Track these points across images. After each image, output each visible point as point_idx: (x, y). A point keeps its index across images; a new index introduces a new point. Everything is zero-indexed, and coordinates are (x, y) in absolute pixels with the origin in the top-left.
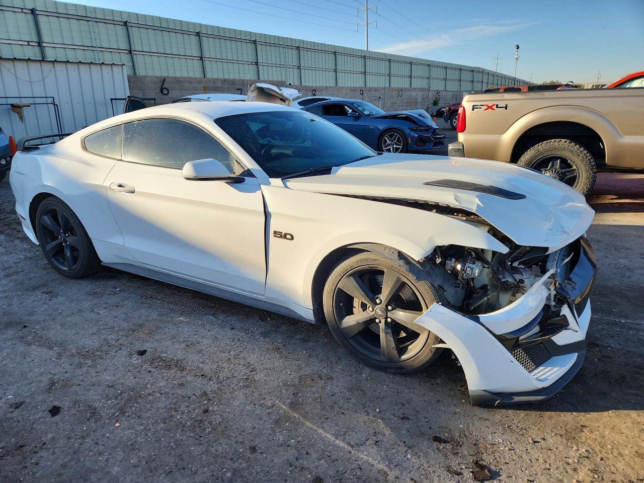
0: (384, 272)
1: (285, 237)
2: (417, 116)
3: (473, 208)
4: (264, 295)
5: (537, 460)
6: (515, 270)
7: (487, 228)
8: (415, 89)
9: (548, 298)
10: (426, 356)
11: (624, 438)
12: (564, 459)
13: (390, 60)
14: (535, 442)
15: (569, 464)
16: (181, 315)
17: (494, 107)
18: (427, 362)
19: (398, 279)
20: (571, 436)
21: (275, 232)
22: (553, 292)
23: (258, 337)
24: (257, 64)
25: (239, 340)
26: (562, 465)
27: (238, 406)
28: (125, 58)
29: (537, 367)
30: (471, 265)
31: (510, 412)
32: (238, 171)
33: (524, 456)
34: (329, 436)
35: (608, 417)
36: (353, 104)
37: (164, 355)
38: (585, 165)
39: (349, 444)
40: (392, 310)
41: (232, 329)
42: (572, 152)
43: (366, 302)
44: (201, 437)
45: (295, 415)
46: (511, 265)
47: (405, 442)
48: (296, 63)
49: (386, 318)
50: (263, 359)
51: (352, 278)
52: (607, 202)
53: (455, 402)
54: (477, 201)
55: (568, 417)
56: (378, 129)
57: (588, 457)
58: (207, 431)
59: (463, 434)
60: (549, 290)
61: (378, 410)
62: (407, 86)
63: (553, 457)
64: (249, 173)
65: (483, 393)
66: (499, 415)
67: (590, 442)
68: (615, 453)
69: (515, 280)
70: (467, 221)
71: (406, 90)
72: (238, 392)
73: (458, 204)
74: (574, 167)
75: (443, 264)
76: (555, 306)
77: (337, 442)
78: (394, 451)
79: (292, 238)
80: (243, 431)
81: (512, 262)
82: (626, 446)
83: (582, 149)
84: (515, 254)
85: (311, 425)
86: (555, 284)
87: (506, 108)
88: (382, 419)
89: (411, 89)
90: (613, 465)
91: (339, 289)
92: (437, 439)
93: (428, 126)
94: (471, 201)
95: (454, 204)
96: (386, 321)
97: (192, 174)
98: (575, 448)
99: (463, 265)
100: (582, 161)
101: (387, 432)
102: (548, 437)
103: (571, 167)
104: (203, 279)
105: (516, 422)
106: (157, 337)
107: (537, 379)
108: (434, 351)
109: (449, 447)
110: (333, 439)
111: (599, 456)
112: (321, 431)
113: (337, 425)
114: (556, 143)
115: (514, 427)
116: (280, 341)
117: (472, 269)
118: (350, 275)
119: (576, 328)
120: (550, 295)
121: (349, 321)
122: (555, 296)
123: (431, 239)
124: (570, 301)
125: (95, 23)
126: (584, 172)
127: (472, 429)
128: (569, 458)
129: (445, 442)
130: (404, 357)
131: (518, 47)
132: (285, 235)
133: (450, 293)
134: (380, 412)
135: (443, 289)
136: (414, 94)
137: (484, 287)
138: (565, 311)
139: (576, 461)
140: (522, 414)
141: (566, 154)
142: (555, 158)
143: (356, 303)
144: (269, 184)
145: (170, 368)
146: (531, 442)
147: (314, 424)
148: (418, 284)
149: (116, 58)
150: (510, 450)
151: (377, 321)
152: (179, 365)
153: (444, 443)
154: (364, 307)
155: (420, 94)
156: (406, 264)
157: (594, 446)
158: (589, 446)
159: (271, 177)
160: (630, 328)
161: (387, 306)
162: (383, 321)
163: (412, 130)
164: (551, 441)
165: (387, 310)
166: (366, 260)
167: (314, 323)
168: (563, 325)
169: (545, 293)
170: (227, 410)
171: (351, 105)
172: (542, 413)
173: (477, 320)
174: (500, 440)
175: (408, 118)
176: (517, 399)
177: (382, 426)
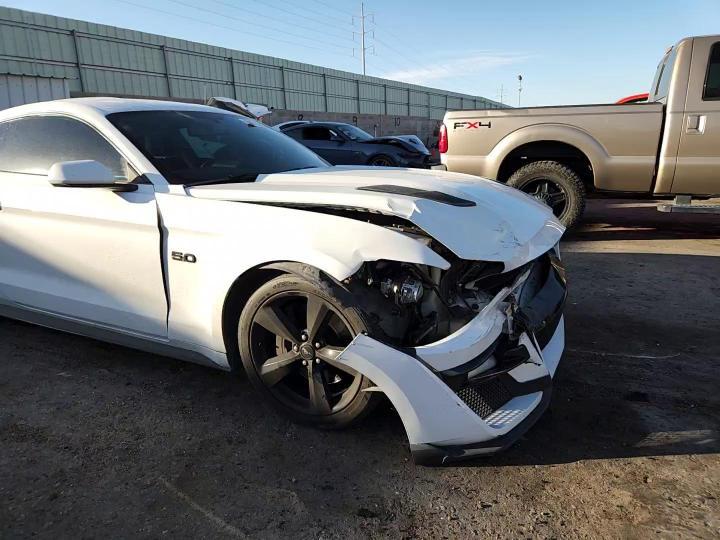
0: (306, 299)
1: (186, 258)
2: (407, 141)
3: (408, 216)
4: (166, 338)
5: (484, 531)
6: (468, 294)
7: (427, 241)
8: (413, 118)
9: (505, 325)
10: (360, 404)
11: (591, 494)
12: (517, 527)
13: (386, 85)
14: (484, 507)
15: (522, 533)
16: (64, 370)
17: (477, 125)
18: (362, 412)
19: (324, 307)
20: (529, 496)
21: (174, 254)
22: (510, 318)
23: (160, 393)
24: (233, 84)
25: (133, 398)
26: (515, 535)
27: (102, 488)
28: (72, 73)
29: (494, 411)
30: (409, 286)
31: (460, 470)
32: (130, 177)
33: (469, 527)
34: (219, 520)
35: (576, 469)
36: (337, 126)
37: (22, 422)
38: (573, 189)
39: (243, 529)
40: (321, 347)
41: (128, 384)
42: (559, 174)
43: (289, 339)
44: (33, 534)
45: (181, 494)
46: (463, 286)
47: (320, 521)
48: (279, 84)
49: (314, 359)
50: (158, 421)
51: (270, 309)
52: (600, 230)
53: (395, 462)
54: (414, 207)
55: (528, 472)
56: (365, 155)
57: (546, 523)
58: (46, 526)
59: (396, 502)
60: (506, 315)
61: (294, 480)
62: (405, 114)
63: (503, 525)
64: (143, 179)
65: (427, 447)
66: (446, 475)
67: (551, 502)
68: (580, 513)
69: (467, 304)
70: (404, 233)
71: (404, 118)
72: (109, 469)
73: (391, 210)
74: (563, 191)
75: (376, 286)
76: (513, 335)
77: (228, 527)
78: (302, 534)
79: (195, 260)
80: (98, 523)
81: (464, 284)
82: (593, 504)
83: (569, 171)
84: (467, 274)
85: (198, 508)
86: (512, 308)
87: (489, 126)
88: (298, 491)
89: (409, 117)
90: (575, 530)
91: (255, 323)
92: (364, 513)
93: (419, 152)
94: (406, 208)
95: (386, 210)
96: (314, 362)
97: (60, 179)
98: (532, 511)
99: (400, 287)
100: (571, 183)
101: (300, 508)
102: (501, 499)
103: (559, 190)
104: (93, 321)
105: (466, 482)
106: (20, 399)
107: (491, 426)
108: (369, 396)
109: (375, 521)
110: (224, 524)
111: (560, 520)
112: (209, 515)
113: (234, 504)
114: (542, 165)
115: (462, 489)
116: (189, 397)
117: (409, 290)
118: (268, 305)
119: (539, 361)
120: (506, 321)
121: (270, 365)
122: (514, 322)
123: (357, 254)
124: (529, 327)
125: (32, 31)
126: (572, 196)
127: (410, 495)
128: (523, 525)
129: (373, 515)
130: (336, 408)
131: (521, 78)
132: (186, 257)
133: (386, 322)
134: (296, 482)
135: (378, 318)
136: (412, 123)
137: (432, 315)
138: (524, 340)
139: (532, 528)
140: (474, 470)
141: (554, 177)
142: (542, 182)
143: (279, 342)
144: (167, 191)
145: (23, 439)
146: (480, 507)
147: (201, 505)
148: (346, 312)
149: (60, 72)
150: (452, 519)
151: (304, 362)
152: (39, 436)
153: (371, 517)
154: (288, 346)
155: (420, 123)
156: (330, 286)
157: (555, 507)
158: (550, 507)
159: (171, 183)
160: (610, 362)
161: (314, 344)
162: (310, 362)
163: (402, 156)
164: (503, 503)
165: (315, 348)
166: (284, 284)
167: (229, 370)
168: (523, 357)
169: (500, 320)
170: (85, 494)
171: (335, 129)
172: (498, 469)
173: (413, 354)
174: (442, 508)
175: (399, 144)
176: (468, 452)
177: (295, 500)
